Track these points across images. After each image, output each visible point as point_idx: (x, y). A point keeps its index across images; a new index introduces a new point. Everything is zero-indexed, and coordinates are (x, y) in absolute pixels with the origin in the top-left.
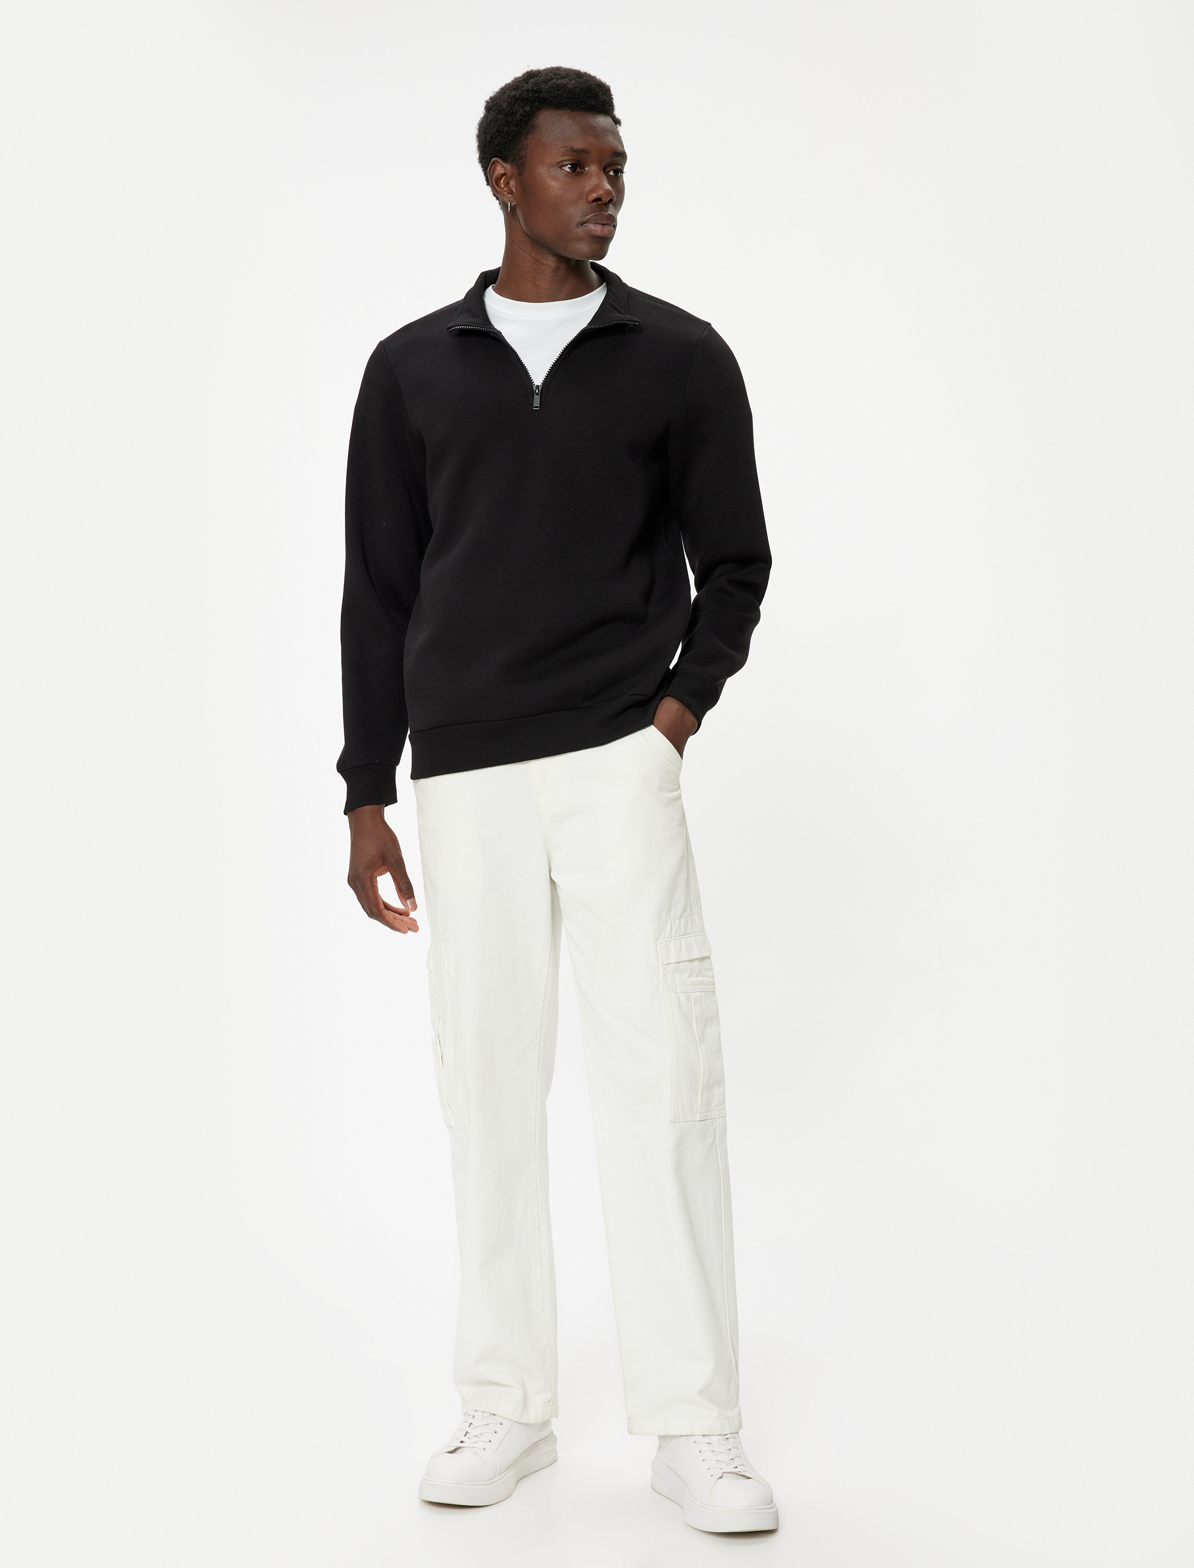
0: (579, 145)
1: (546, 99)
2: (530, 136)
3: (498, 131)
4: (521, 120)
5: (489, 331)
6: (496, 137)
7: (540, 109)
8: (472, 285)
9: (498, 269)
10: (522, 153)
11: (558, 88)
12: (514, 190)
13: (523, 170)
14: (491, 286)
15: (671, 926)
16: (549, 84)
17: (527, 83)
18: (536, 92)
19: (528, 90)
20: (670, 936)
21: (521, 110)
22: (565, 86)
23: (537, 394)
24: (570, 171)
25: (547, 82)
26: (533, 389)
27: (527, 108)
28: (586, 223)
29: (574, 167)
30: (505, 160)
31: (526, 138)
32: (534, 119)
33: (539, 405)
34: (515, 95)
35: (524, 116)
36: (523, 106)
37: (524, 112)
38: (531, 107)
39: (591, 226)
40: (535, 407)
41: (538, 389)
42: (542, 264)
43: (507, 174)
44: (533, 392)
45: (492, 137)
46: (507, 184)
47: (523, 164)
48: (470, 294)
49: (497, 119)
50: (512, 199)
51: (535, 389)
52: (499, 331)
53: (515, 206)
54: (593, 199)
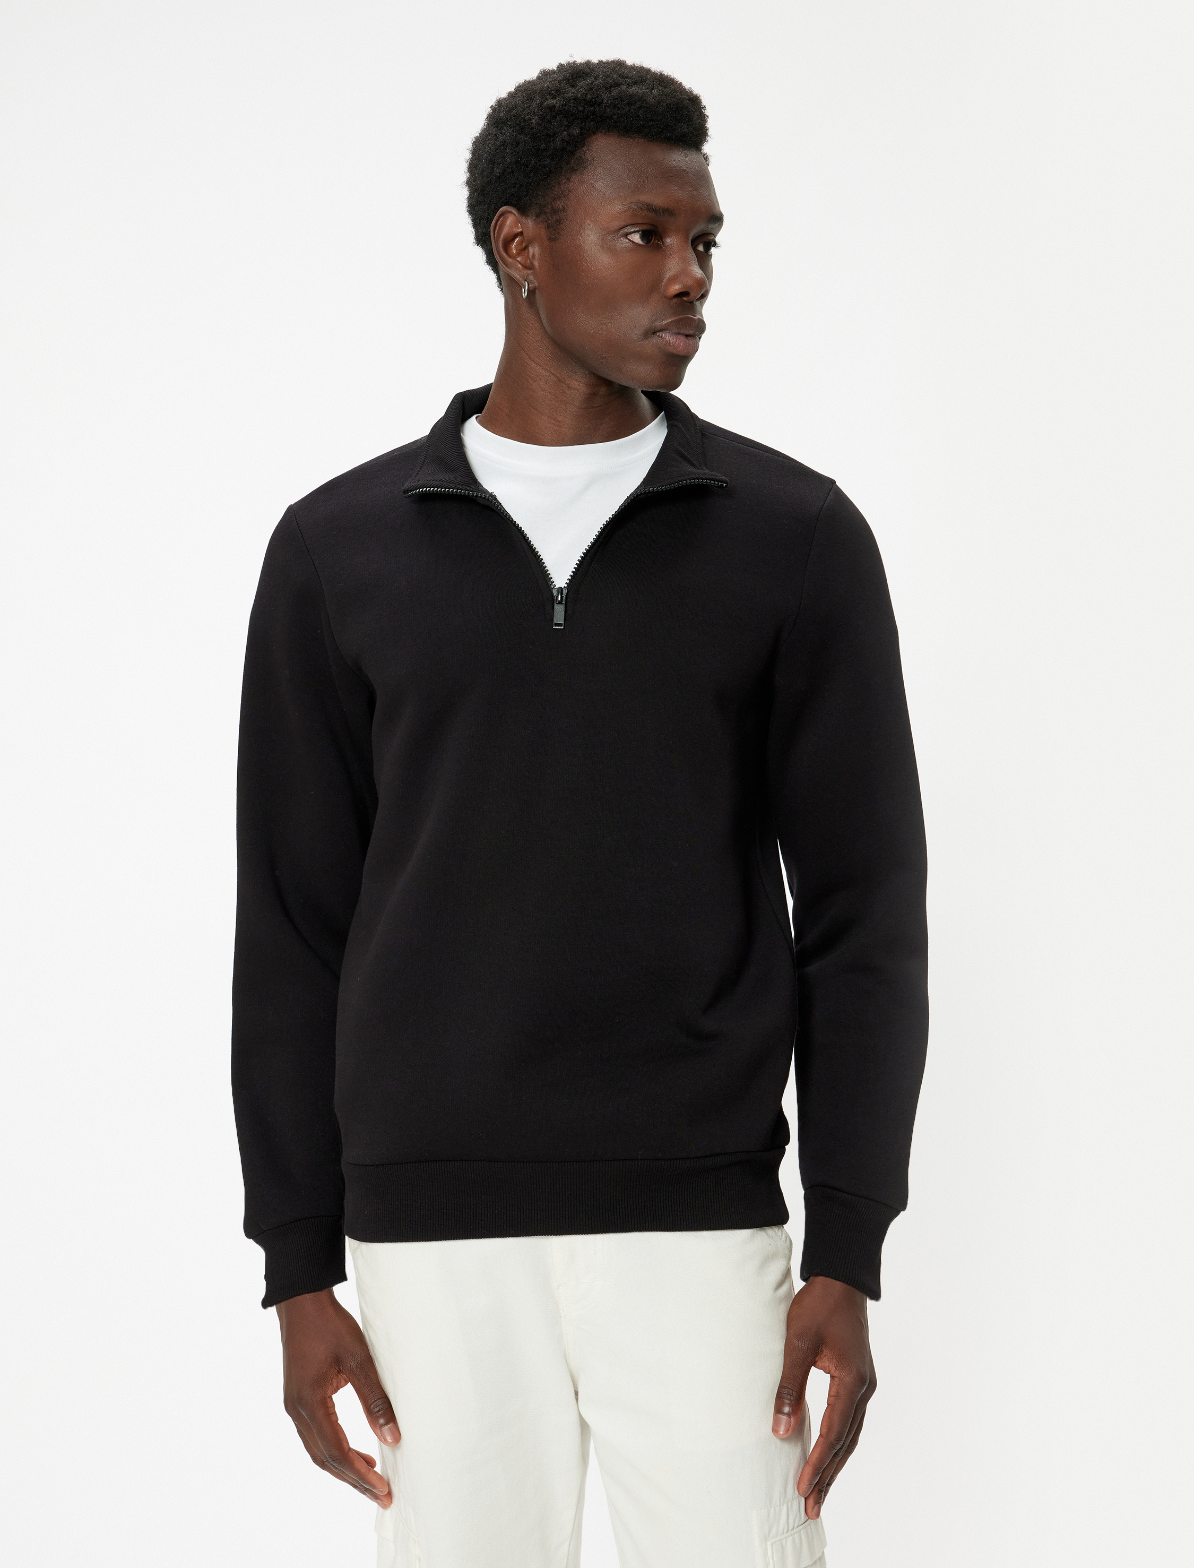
0: (657, 200)
1: (607, 117)
2: (575, 178)
3: (517, 162)
4: (564, 149)
5: (477, 496)
6: (512, 172)
7: (594, 133)
8: (441, 413)
9: (488, 388)
10: (559, 204)
11: (631, 100)
12: (536, 263)
13: (559, 233)
14: (475, 417)
15: (788, 1512)
16: (615, 92)
17: (573, 86)
18: (590, 103)
19: (575, 99)
20: (786, 1530)
21: (565, 133)
22: (642, 99)
23: (560, 603)
24: (641, 242)
25: (609, 88)
26: (552, 594)
27: (576, 131)
28: (661, 331)
29: (646, 235)
30: (523, 210)
31: (568, 179)
32: (585, 149)
33: (563, 623)
34: (554, 106)
35: (568, 143)
36: (568, 127)
37: (569, 135)
38: (582, 128)
39: (668, 337)
40: (557, 624)
41: (562, 594)
42: (569, 388)
43: (525, 235)
44: (552, 599)
45: (504, 171)
46: (523, 249)
47: (559, 222)
48: (438, 428)
49: (518, 144)
50: (531, 277)
51: (555, 593)
52: (491, 495)
53: (535, 289)
54: (676, 292)
